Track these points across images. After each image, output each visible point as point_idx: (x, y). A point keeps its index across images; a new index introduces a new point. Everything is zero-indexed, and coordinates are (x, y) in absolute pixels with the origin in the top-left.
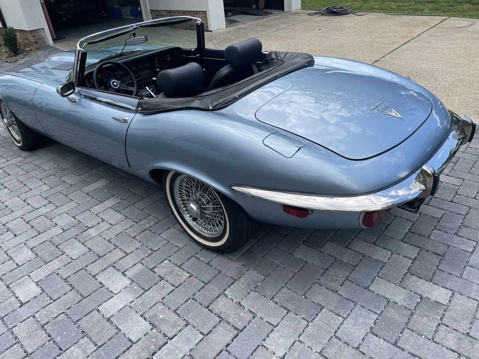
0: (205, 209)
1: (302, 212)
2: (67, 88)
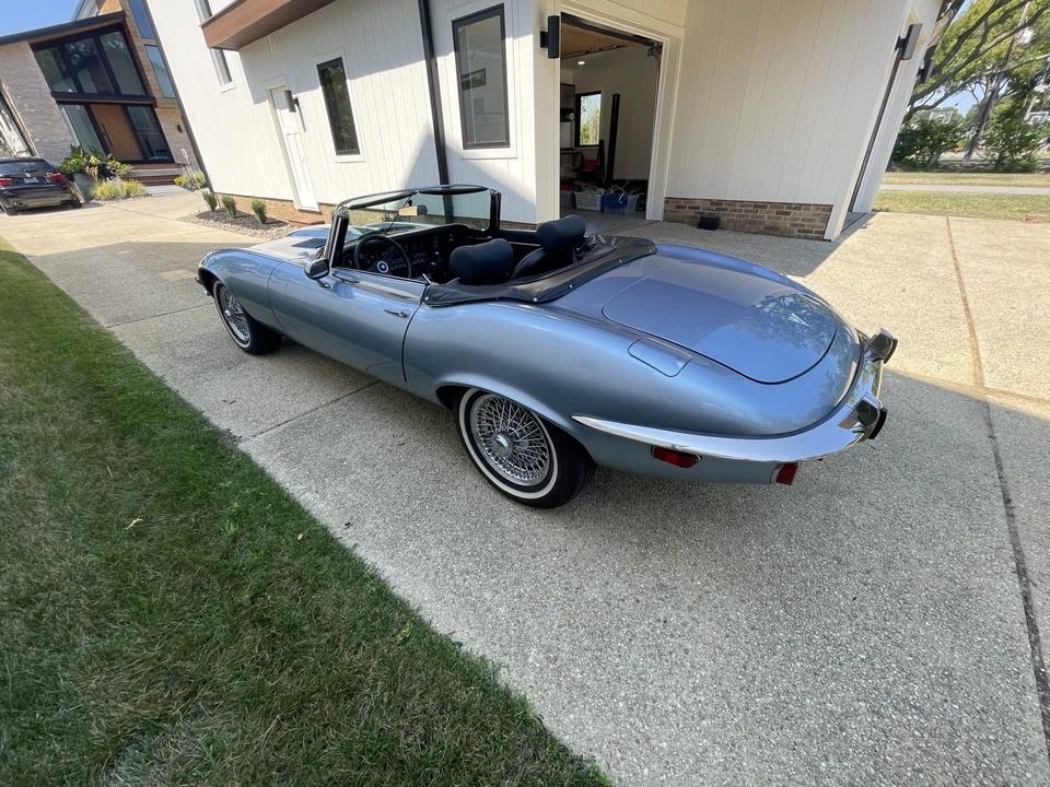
0: (518, 444)
1: (686, 459)
2: (316, 272)
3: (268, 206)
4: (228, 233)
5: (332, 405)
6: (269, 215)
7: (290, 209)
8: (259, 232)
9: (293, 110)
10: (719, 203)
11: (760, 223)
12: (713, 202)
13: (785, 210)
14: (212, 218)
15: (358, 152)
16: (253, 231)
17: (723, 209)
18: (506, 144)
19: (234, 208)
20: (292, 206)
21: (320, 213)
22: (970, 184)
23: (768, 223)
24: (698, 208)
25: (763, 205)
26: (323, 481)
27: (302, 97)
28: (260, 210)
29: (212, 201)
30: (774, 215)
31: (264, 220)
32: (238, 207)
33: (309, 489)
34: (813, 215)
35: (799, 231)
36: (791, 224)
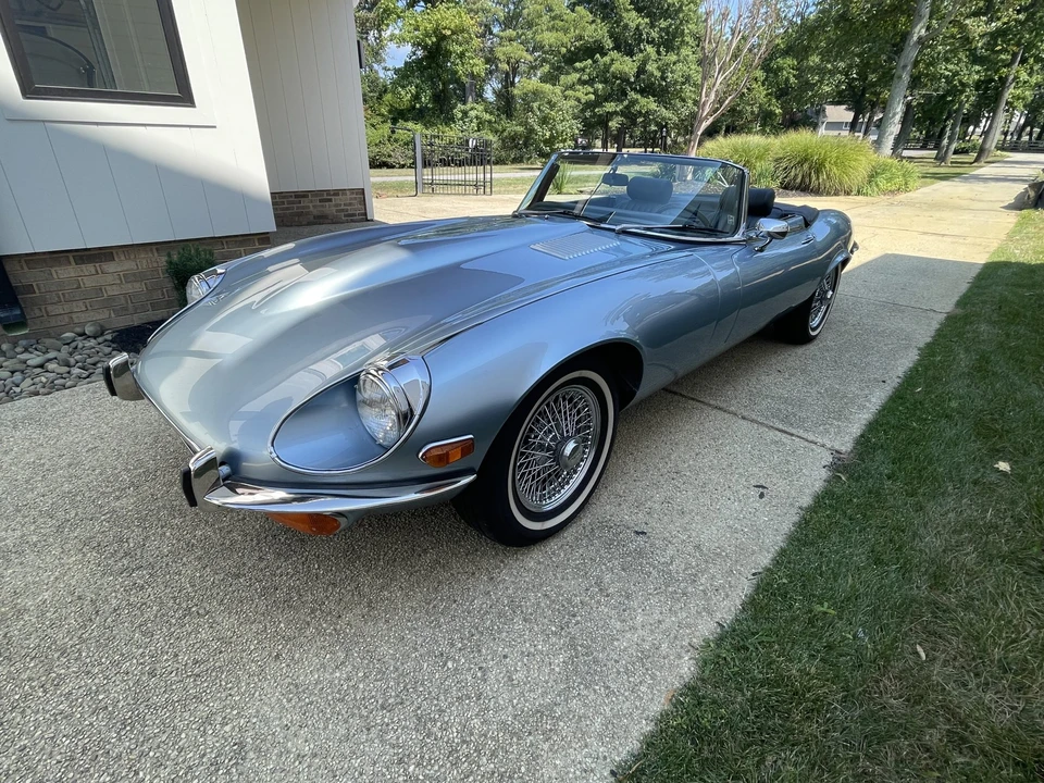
11: (308, 213)
13: (326, 197)
23: (316, 212)
25: (303, 195)
30: (318, 203)
34: (351, 199)
35: (345, 216)
36: (337, 211)
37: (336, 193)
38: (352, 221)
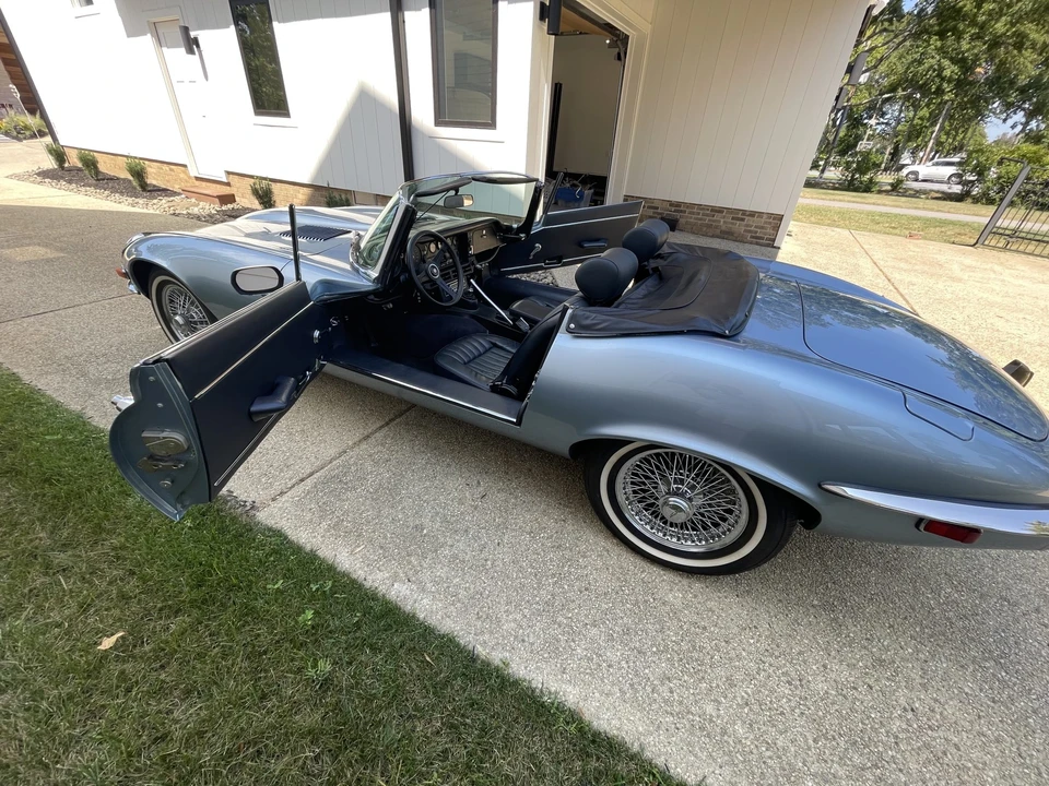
3: (149, 169)
4: (92, 199)
5: (364, 446)
6: (151, 180)
7: (182, 175)
8: (141, 201)
9: (191, 51)
10: (678, 204)
11: (716, 227)
12: (671, 204)
13: (740, 216)
14: (62, 178)
15: (286, 114)
16: (130, 200)
17: (681, 211)
18: (492, 125)
19: (96, 167)
20: (186, 173)
21: (228, 184)
22: (840, 201)
23: (724, 228)
24: (657, 208)
25: (720, 210)
26: (409, 563)
27: (204, 36)
28: (139, 174)
29: (59, 155)
30: (730, 220)
31: (144, 186)
32: (102, 167)
33: (395, 578)
34: (765, 223)
35: (752, 237)
36: (745, 231)
37: (752, 214)
38: (757, 244)
